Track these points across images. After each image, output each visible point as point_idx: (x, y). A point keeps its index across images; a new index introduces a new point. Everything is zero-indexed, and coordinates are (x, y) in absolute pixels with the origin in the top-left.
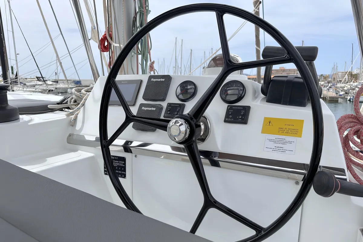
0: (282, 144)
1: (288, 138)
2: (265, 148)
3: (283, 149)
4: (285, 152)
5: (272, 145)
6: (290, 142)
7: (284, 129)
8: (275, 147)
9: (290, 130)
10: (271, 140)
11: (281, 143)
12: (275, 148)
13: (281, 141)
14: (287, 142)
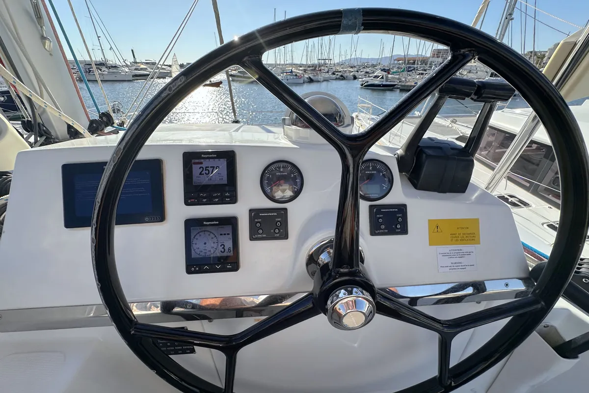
0: (460, 257)
1: (466, 248)
2: (439, 267)
3: (463, 265)
4: (465, 268)
5: (448, 261)
6: (468, 253)
7: (457, 235)
8: (452, 263)
9: (465, 236)
10: (444, 255)
11: (458, 256)
12: (452, 265)
13: (457, 253)
14: (465, 253)
